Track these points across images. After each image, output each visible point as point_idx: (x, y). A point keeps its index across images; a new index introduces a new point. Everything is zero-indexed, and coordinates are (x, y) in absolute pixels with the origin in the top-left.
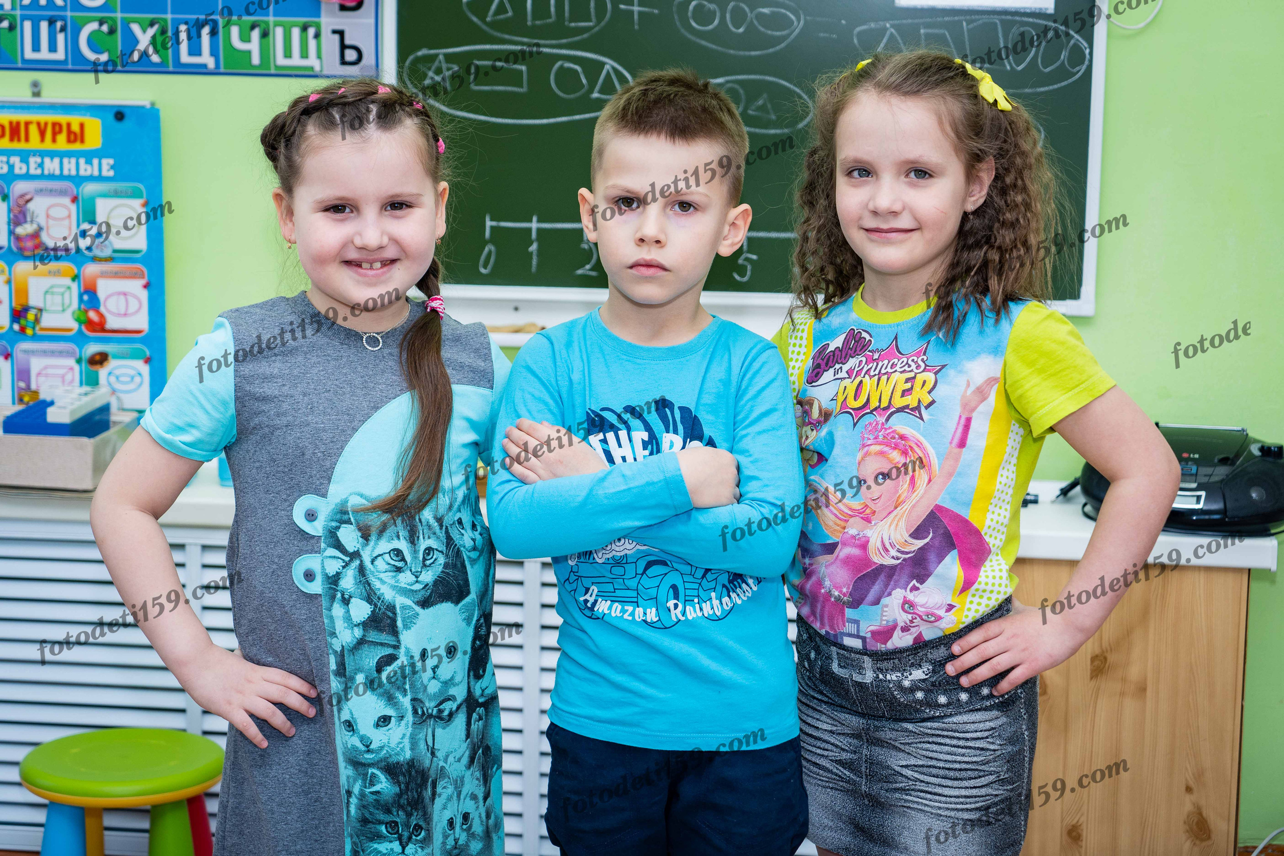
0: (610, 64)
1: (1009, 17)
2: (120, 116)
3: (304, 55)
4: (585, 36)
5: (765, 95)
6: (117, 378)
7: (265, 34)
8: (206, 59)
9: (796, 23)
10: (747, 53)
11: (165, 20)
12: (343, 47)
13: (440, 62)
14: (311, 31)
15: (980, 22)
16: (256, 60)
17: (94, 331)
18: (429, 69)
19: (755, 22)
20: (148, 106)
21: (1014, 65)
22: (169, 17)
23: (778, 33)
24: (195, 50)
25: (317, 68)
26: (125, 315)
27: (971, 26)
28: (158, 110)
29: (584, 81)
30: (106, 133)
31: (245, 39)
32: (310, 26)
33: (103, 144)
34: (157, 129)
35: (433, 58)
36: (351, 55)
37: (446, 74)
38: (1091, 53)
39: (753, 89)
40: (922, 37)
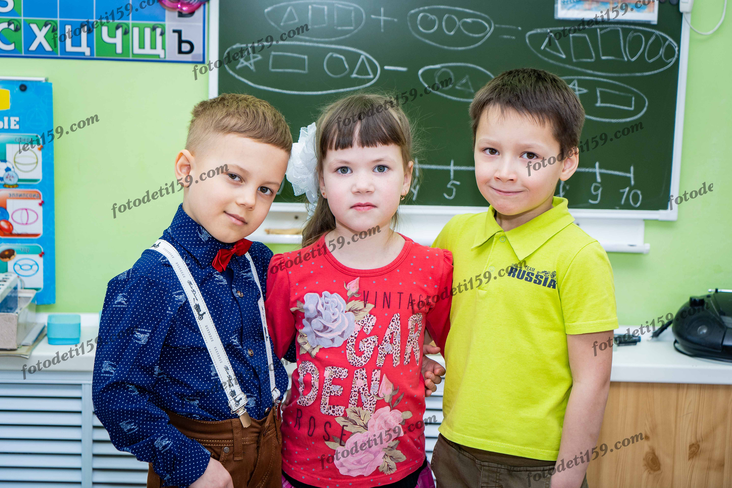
0: (364, 55)
1: (627, 26)
2: (23, 87)
3: (153, 46)
4: (348, 36)
5: (467, 77)
6: (21, 266)
7: (126, 33)
8: (85, 49)
9: (488, 29)
10: (456, 48)
11: (55, 22)
12: (181, 42)
14: (159, 31)
15: (609, 29)
16: (119, 50)
17: (5, 235)
19: (462, 28)
20: (44, 82)
21: (630, 58)
22: (58, 19)
23: (477, 35)
24: (77, 43)
25: (162, 56)
26: (27, 224)
27: (603, 32)
28: (51, 84)
29: (347, 66)
30: (14, 100)
31: (112, 35)
32: (158, 27)
33: (12, 107)
34: (50, 97)
36: (186, 47)
37: (252, 61)
38: (679, 50)
39: (460, 72)
40: (571, 39)
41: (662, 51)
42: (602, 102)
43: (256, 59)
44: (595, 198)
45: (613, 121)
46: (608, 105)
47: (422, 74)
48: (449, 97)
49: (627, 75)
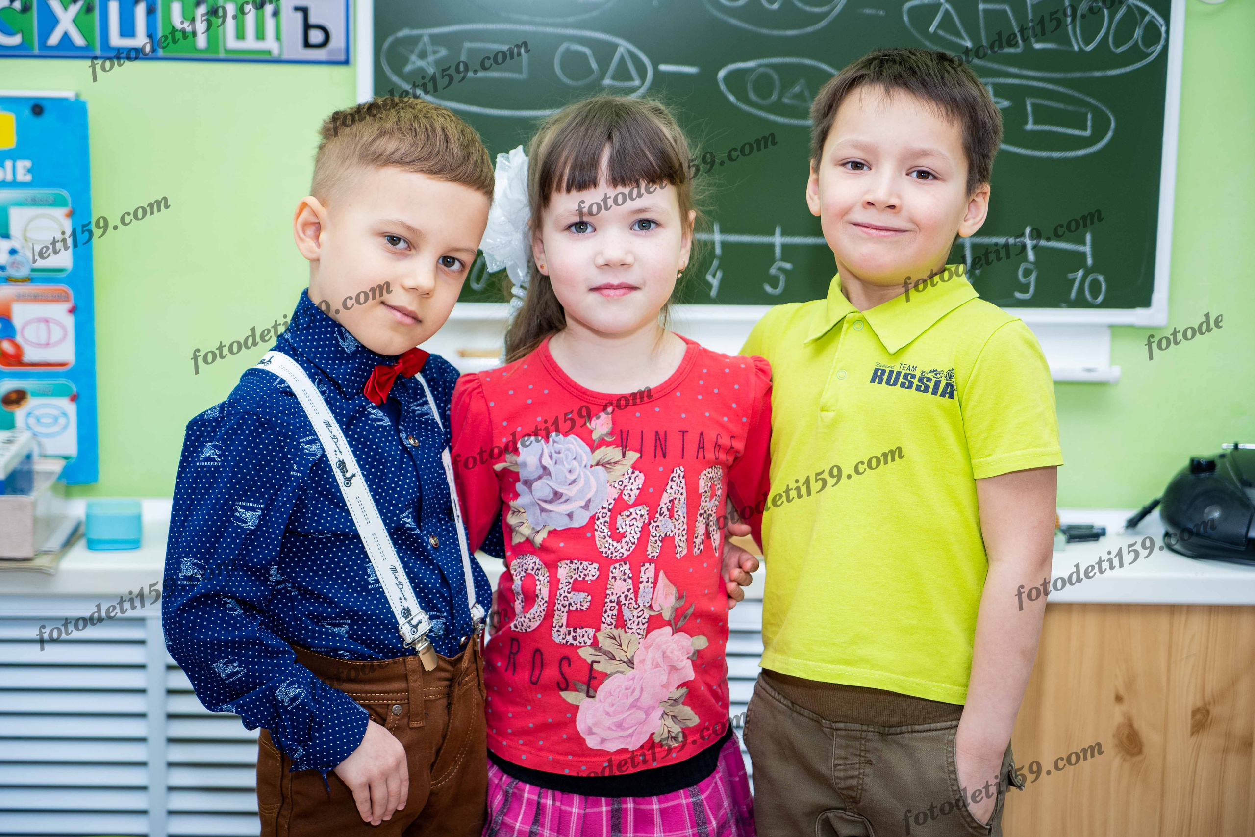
0: (624, 46)
2: (38, 108)
3: (260, 35)
4: (594, 14)
5: (802, 81)
6: (38, 420)
8: (141, 41)
10: (782, 33)
12: (307, 27)
13: (425, 44)
14: (269, 9)
17: (8, 364)
18: (412, 52)
20: (72, 98)
21: (1083, 45)
23: (817, 10)
24: (127, 30)
25: (276, 52)
26: (47, 344)
27: (1036, 1)
28: (85, 103)
29: (594, 65)
30: (22, 130)
31: (189, 17)
33: (19, 143)
35: (415, 40)
36: (316, 36)
37: (431, 59)
38: (1167, 32)
39: (789, 74)
40: (981, 14)
41: (1138, 33)
42: (1036, 122)
43: (438, 56)
44: (1025, 289)
45: (1056, 155)
46: (1046, 128)
47: (727, 79)
48: (772, 117)
49: (1078, 75)
